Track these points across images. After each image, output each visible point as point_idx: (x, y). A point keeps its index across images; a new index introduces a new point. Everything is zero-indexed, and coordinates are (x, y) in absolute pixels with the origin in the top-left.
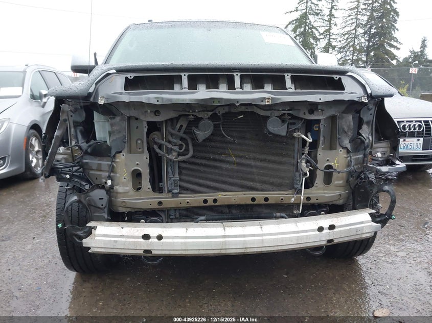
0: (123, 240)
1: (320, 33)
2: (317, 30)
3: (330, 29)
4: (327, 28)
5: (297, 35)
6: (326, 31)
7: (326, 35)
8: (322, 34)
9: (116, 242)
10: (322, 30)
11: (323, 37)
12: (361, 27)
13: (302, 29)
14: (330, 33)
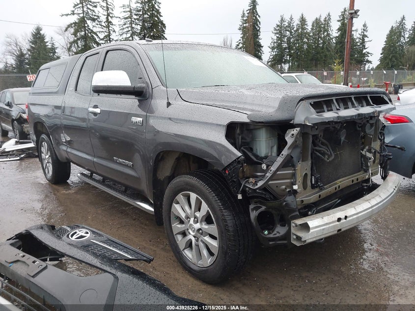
0: (328, 226)
1: (99, 38)
2: (97, 35)
3: (109, 35)
4: (106, 34)
5: (78, 39)
6: (106, 37)
7: (107, 40)
8: (102, 39)
9: (323, 229)
10: (102, 36)
11: (104, 42)
12: (137, 35)
13: (83, 33)
14: (110, 38)
